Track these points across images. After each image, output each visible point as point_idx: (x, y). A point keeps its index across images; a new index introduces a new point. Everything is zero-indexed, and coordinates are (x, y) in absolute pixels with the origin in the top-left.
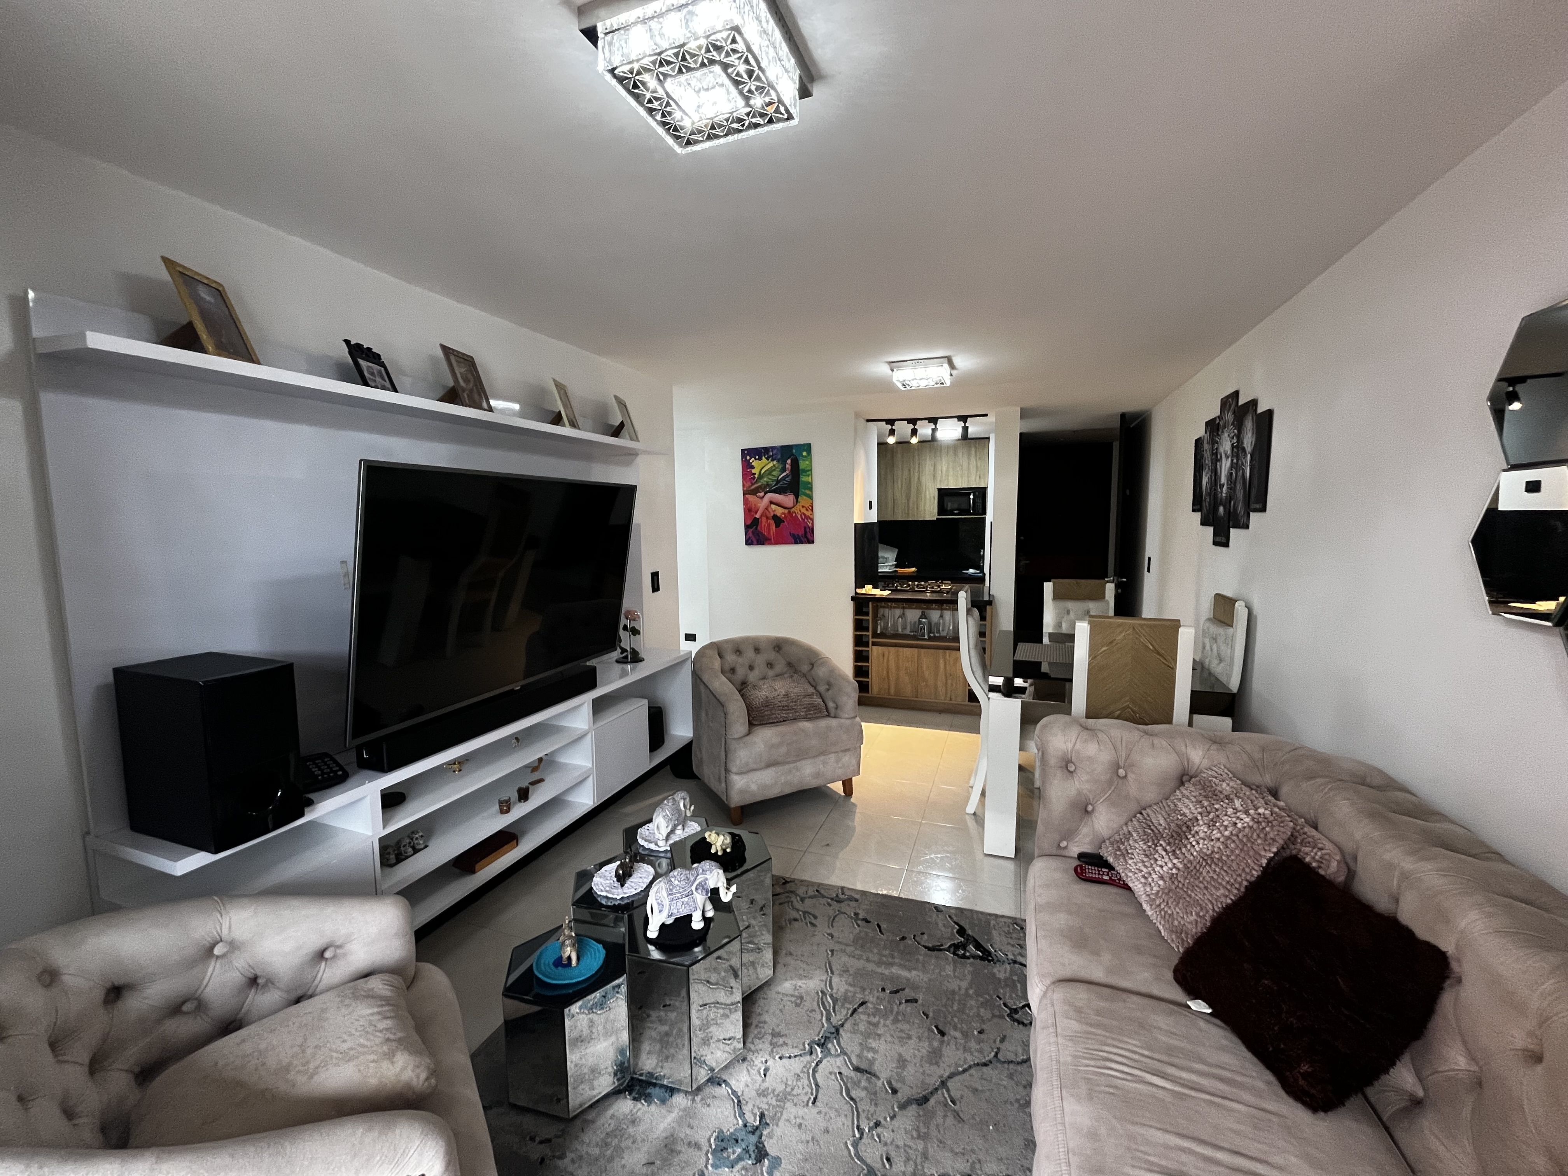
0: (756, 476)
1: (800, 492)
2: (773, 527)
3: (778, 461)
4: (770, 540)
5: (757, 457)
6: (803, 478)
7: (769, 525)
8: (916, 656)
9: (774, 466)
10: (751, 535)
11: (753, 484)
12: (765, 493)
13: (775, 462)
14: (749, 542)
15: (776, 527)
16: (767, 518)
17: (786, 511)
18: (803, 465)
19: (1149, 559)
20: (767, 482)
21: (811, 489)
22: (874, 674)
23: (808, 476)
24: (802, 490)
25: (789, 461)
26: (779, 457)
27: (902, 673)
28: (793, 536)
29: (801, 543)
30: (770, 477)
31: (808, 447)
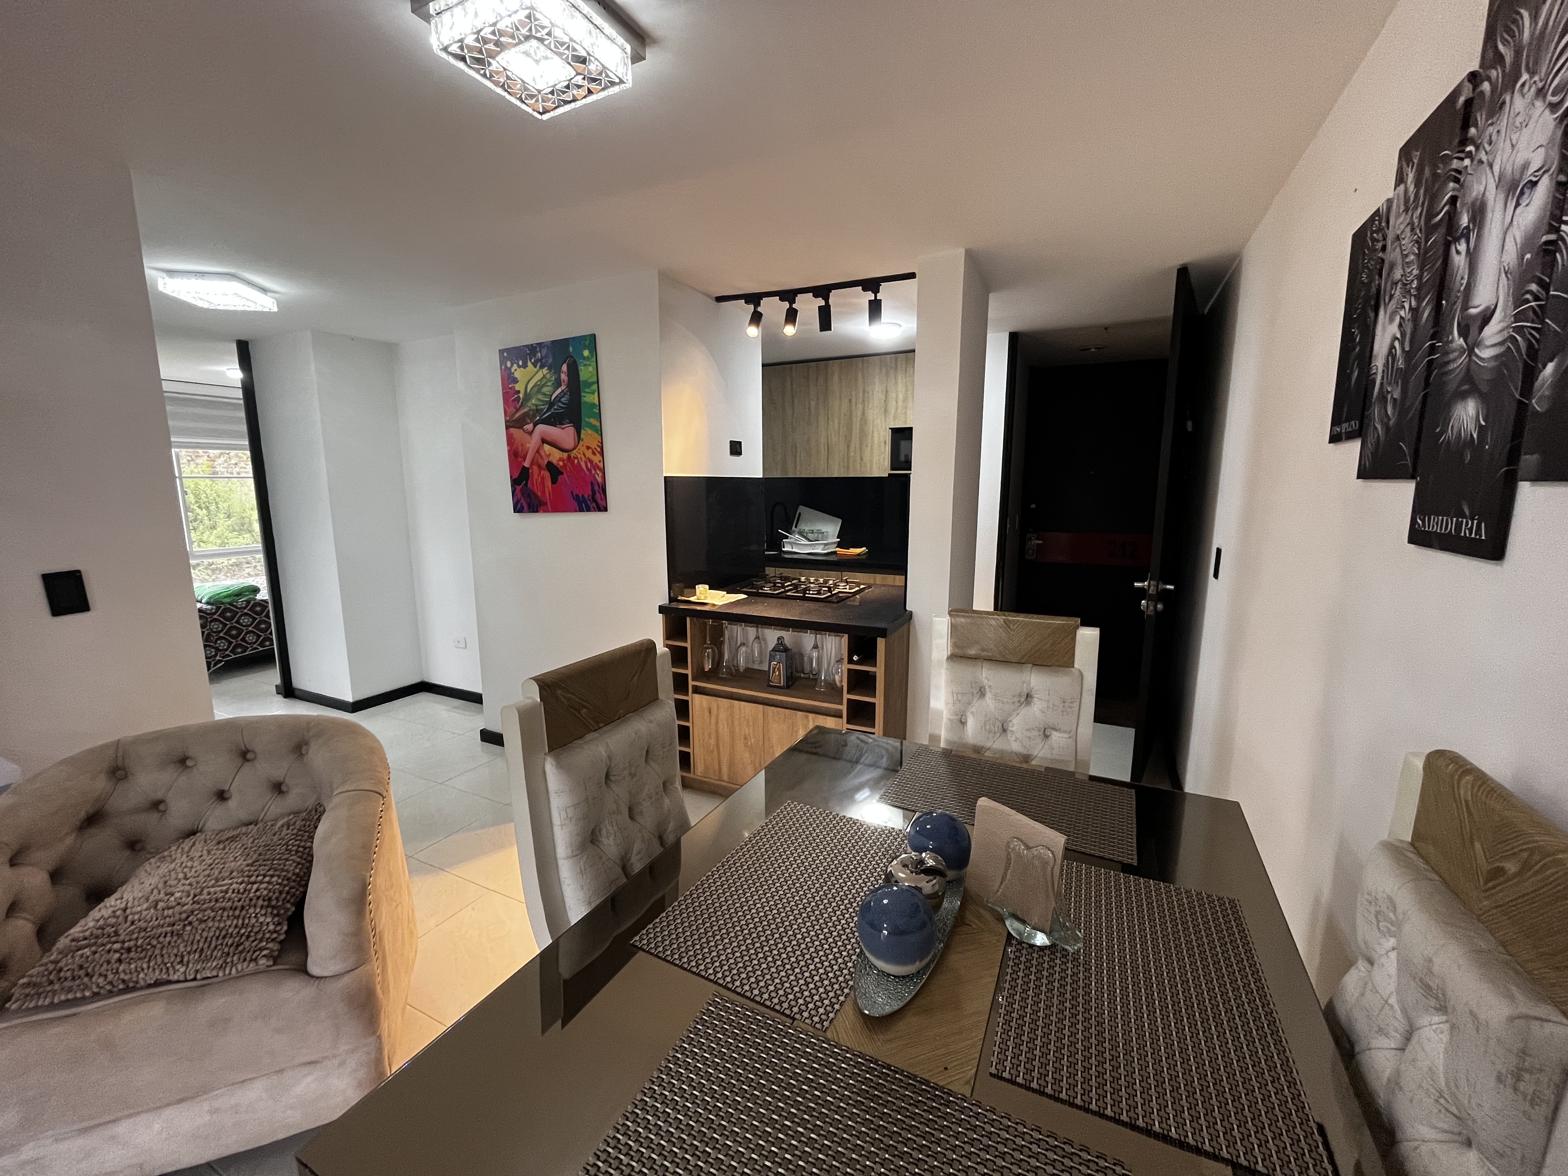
0: (521, 395)
1: (583, 424)
2: (549, 483)
3: (550, 369)
4: (546, 504)
5: (521, 363)
6: (588, 398)
7: (543, 478)
8: (761, 716)
9: (544, 376)
10: (519, 495)
11: (517, 410)
12: (535, 426)
13: (545, 371)
14: (518, 509)
15: (552, 483)
16: (540, 467)
17: (565, 455)
18: (585, 373)
19: (1219, 551)
20: (536, 406)
21: (599, 416)
22: (696, 742)
23: (593, 393)
24: (585, 419)
25: (564, 368)
26: (550, 361)
27: (740, 745)
28: (577, 498)
29: (588, 510)
30: (540, 397)
31: (591, 341)
